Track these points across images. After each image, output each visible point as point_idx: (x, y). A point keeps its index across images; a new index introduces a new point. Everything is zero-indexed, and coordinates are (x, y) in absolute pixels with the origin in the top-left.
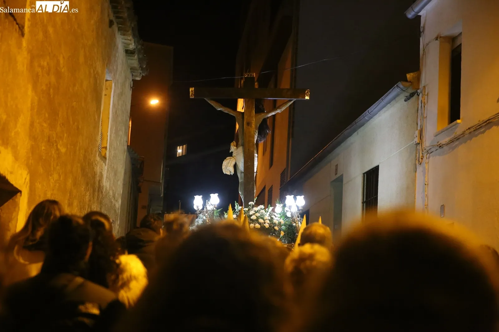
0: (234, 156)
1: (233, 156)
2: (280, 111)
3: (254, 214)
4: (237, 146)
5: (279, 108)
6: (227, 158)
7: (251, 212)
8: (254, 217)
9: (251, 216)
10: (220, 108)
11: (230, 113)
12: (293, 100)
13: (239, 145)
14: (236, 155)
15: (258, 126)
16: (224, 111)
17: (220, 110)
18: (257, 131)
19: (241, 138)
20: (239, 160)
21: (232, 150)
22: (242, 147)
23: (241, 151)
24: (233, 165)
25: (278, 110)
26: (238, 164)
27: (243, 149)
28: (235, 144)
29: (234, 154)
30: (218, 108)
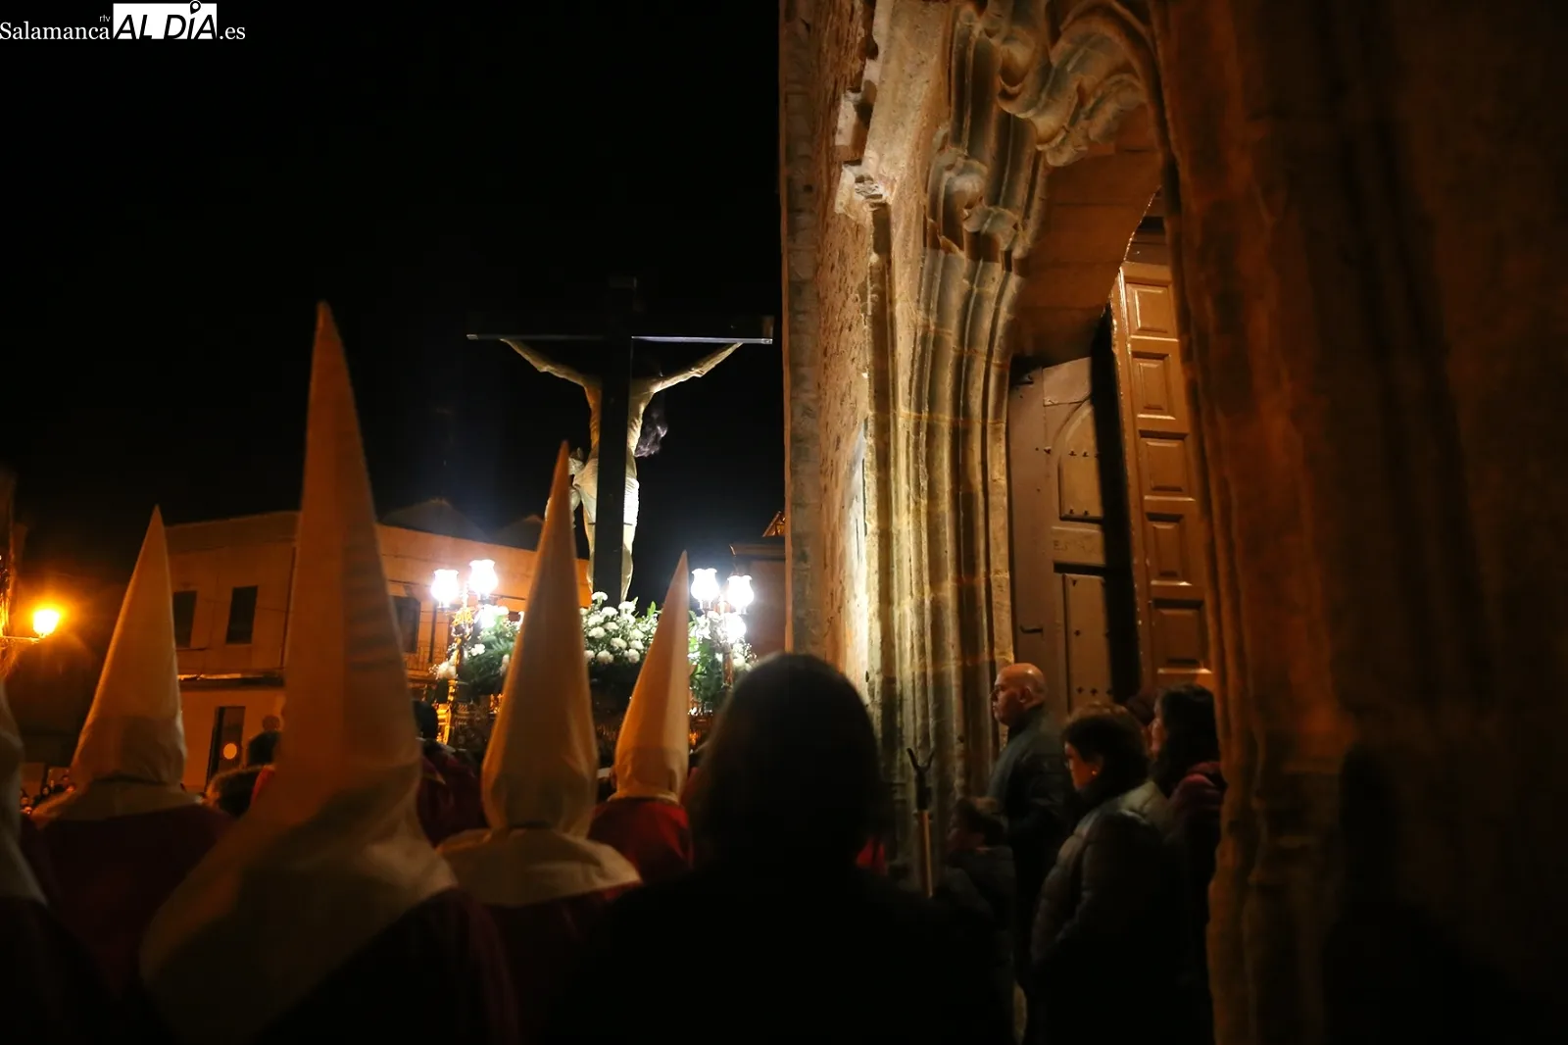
0: (576, 484)
1: (573, 484)
2: (698, 373)
3: (600, 625)
4: (586, 459)
7: (594, 620)
8: (597, 633)
10: (545, 365)
11: (571, 380)
12: (733, 344)
13: (590, 456)
14: (582, 481)
15: (642, 409)
16: (556, 374)
17: (545, 368)
18: (639, 422)
19: (595, 438)
20: (586, 494)
21: (572, 470)
22: (594, 460)
23: (591, 471)
24: (574, 508)
25: (693, 369)
26: (586, 505)
27: (596, 465)
28: (579, 456)
29: (576, 479)
30: (542, 366)
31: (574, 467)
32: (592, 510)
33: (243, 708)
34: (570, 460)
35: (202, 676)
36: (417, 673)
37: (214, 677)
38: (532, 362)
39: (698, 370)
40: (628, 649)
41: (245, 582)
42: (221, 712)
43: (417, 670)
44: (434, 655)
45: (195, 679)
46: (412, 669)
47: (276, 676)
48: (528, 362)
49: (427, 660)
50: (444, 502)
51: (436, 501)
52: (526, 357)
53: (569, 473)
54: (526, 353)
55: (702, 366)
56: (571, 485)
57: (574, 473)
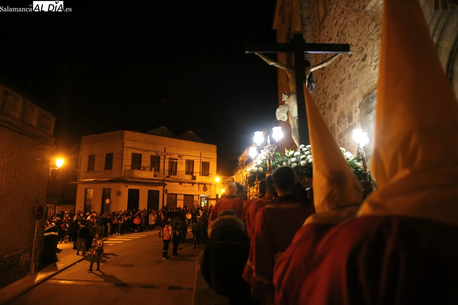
4: (289, 95)
6: (280, 106)
10: (272, 62)
11: (281, 67)
12: (338, 54)
13: (291, 94)
14: (289, 103)
15: (308, 77)
16: (275, 66)
17: (272, 64)
18: (307, 81)
19: (292, 88)
20: (291, 107)
21: (284, 99)
22: (294, 95)
23: (293, 99)
24: (286, 112)
25: (324, 63)
26: (291, 111)
27: (295, 96)
28: (286, 94)
29: (286, 102)
30: (270, 63)
31: (285, 98)
32: (295, 113)
33: (110, 189)
34: (283, 95)
35: (98, 179)
36: (160, 178)
37: (102, 180)
38: (267, 62)
39: (326, 64)
41: (110, 152)
42: (104, 190)
43: (160, 177)
44: (165, 173)
45: (96, 180)
46: (159, 177)
47: (120, 179)
48: (265, 62)
49: (163, 174)
50: (165, 128)
51: (162, 127)
52: (265, 60)
53: (283, 100)
54: (265, 58)
55: (327, 62)
56: (285, 104)
57: (285, 100)
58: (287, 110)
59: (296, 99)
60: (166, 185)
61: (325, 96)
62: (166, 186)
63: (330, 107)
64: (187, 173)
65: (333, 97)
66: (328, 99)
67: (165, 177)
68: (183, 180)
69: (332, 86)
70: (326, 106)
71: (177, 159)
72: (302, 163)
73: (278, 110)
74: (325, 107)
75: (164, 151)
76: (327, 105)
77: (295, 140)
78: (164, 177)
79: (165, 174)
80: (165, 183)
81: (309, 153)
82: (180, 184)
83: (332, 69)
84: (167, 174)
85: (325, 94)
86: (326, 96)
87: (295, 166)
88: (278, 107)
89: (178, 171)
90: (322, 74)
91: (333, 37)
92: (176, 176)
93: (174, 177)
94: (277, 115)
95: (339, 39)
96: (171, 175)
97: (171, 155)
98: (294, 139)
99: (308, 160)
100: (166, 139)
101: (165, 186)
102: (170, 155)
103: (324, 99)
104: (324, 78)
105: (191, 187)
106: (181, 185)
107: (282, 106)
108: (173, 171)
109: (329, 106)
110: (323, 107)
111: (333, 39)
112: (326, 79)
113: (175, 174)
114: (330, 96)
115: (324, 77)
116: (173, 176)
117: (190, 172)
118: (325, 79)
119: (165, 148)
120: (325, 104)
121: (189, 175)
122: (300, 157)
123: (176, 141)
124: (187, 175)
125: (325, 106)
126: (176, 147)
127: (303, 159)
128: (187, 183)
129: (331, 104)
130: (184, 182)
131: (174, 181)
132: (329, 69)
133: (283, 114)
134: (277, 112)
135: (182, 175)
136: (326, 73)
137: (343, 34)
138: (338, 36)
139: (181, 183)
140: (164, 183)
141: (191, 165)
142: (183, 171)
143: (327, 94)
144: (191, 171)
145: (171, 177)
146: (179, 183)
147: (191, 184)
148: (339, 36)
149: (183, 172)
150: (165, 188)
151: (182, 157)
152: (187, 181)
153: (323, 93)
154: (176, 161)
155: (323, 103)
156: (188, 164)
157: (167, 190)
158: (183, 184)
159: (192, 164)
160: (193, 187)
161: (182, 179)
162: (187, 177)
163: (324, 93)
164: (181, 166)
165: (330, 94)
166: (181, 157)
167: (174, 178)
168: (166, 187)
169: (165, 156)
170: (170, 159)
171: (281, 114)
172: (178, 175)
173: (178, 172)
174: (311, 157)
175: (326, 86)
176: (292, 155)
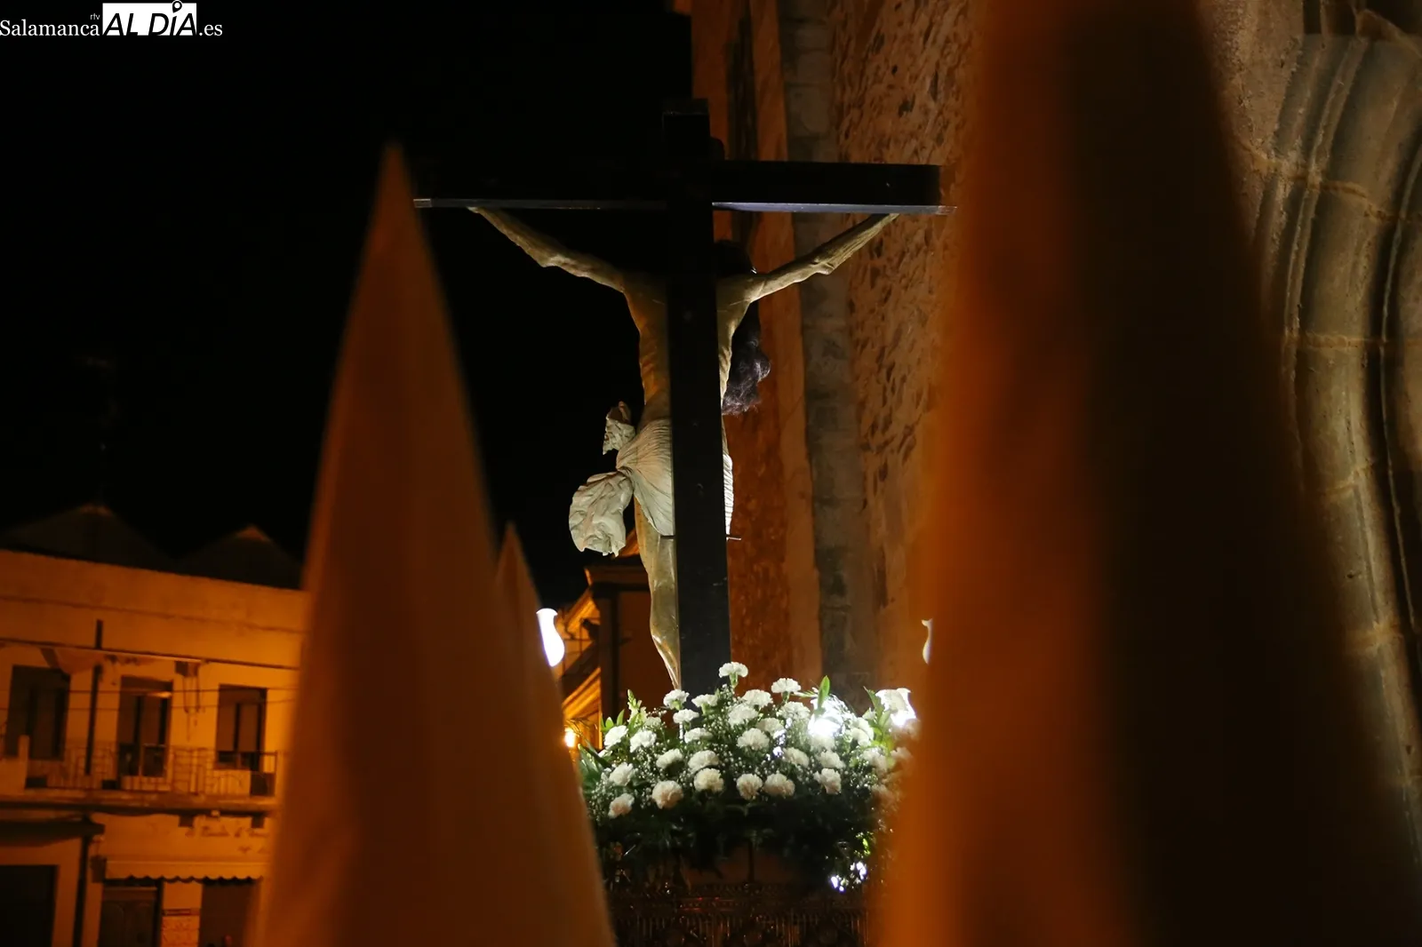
0: (623, 468)
1: (618, 467)
2: (825, 267)
3: (752, 723)
4: (636, 422)
5: (822, 251)
6: (590, 480)
7: (738, 714)
8: (750, 738)
9: (740, 733)
10: (552, 256)
11: (599, 280)
12: (885, 215)
13: (645, 415)
14: (637, 461)
15: (732, 330)
16: (572, 271)
17: (555, 260)
18: (729, 354)
19: (653, 385)
20: (645, 484)
21: (612, 441)
22: (661, 422)
23: (654, 443)
24: (621, 509)
25: (817, 261)
26: (646, 504)
27: (666, 431)
28: (624, 415)
29: (622, 459)
30: (542, 259)
31: (616, 436)
32: (661, 514)
34: (609, 422)
36: (67, 794)
38: (528, 250)
39: (824, 262)
40: (819, 768)
43: (64, 788)
44: (95, 761)
46: (57, 788)
48: (520, 250)
49: (81, 772)
50: (103, 511)
51: (87, 509)
52: (518, 240)
53: (607, 448)
54: (517, 232)
55: (830, 256)
56: (615, 470)
57: (617, 447)
58: (623, 499)
59: (668, 445)
60: (100, 829)
61: (889, 386)
62: (102, 838)
63: (906, 443)
64: (225, 759)
65: (919, 396)
66: (900, 401)
67: (96, 785)
68: (200, 801)
69: (914, 341)
70: (893, 439)
71: (168, 686)
72: (663, 791)
73: (580, 501)
74: (886, 443)
75: (92, 642)
76: (897, 429)
77: (665, 652)
78: (90, 789)
79: (97, 770)
80: (98, 818)
81: (702, 738)
82: (182, 824)
83: (912, 258)
84: (106, 766)
85: (888, 379)
86: (893, 390)
87: (624, 808)
88: (584, 483)
89: (171, 751)
90: (876, 273)
91: (914, 97)
92: (160, 780)
93: (148, 783)
94: (575, 527)
95: (940, 113)
96: (132, 772)
97: (135, 661)
98: (660, 646)
99: (692, 780)
100: (108, 577)
101: (96, 838)
102: (128, 661)
103: (885, 402)
104: (884, 295)
105: (245, 835)
106: (190, 825)
107: (603, 476)
108: (142, 752)
109: (905, 437)
110: (879, 438)
111: (916, 109)
112: (892, 299)
113: (156, 765)
114: (908, 392)
115: (884, 289)
116: (145, 779)
117: (244, 755)
118: (886, 300)
119: (100, 625)
120: (888, 423)
121: (235, 768)
122: (654, 759)
123: (162, 586)
124: (223, 773)
125: (888, 435)
126: (167, 617)
127: (673, 771)
128: (225, 812)
129: (910, 430)
130: (206, 812)
131: (146, 805)
132: (903, 254)
133: (603, 520)
134: (573, 508)
135: (194, 769)
136: (889, 272)
137: (954, 89)
138: (934, 93)
139: (187, 816)
140: (87, 821)
141: (249, 714)
142: (200, 749)
143: (896, 375)
144: (247, 745)
145: (128, 787)
146: (176, 819)
147: (247, 821)
148: (941, 96)
149: (203, 754)
150: (92, 851)
151: (201, 670)
152: (222, 802)
153: (880, 367)
154: (165, 695)
155: (881, 422)
156: (231, 711)
157: (105, 860)
158: (200, 822)
159: (255, 708)
160: (257, 835)
161: (196, 794)
162: (223, 780)
163: (884, 371)
164: (192, 719)
165: (909, 377)
166: (190, 671)
167: (146, 787)
168: (99, 842)
169: (98, 671)
170: (127, 681)
171: (595, 522)
172: (170, 772)
173: (176, 756)
174: (706, 763)
175: (889, 337)
176: (619, 745)
